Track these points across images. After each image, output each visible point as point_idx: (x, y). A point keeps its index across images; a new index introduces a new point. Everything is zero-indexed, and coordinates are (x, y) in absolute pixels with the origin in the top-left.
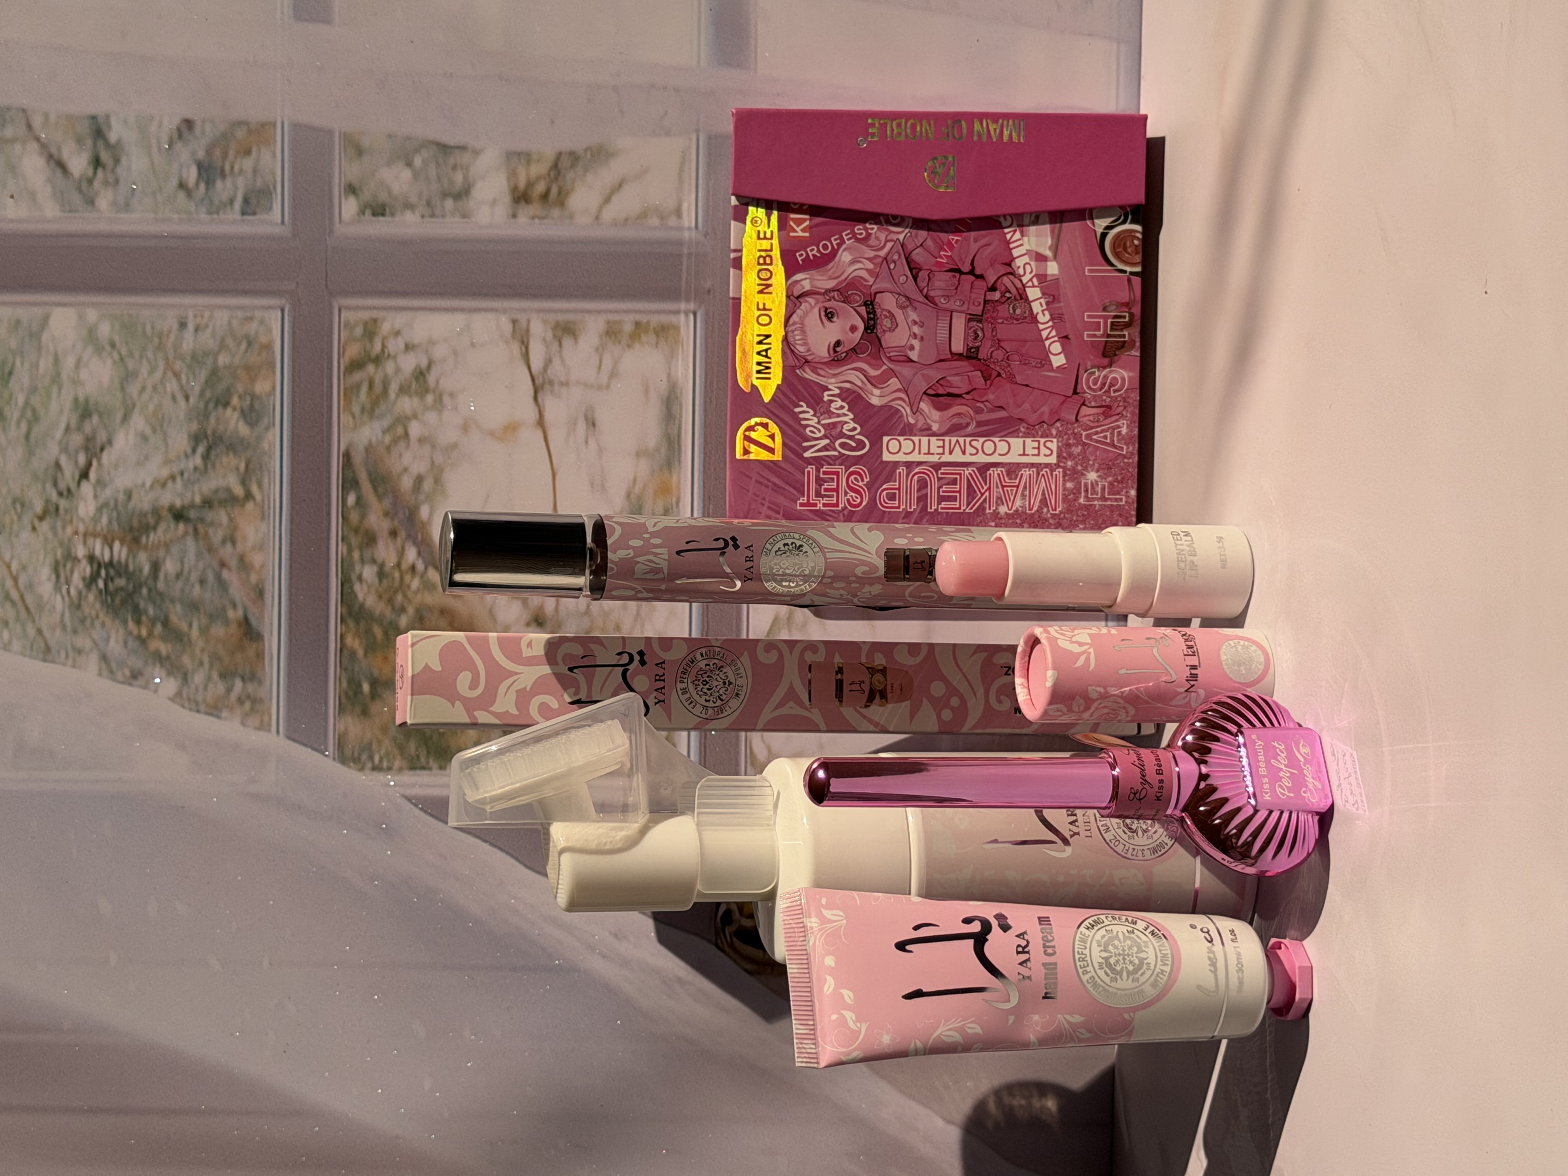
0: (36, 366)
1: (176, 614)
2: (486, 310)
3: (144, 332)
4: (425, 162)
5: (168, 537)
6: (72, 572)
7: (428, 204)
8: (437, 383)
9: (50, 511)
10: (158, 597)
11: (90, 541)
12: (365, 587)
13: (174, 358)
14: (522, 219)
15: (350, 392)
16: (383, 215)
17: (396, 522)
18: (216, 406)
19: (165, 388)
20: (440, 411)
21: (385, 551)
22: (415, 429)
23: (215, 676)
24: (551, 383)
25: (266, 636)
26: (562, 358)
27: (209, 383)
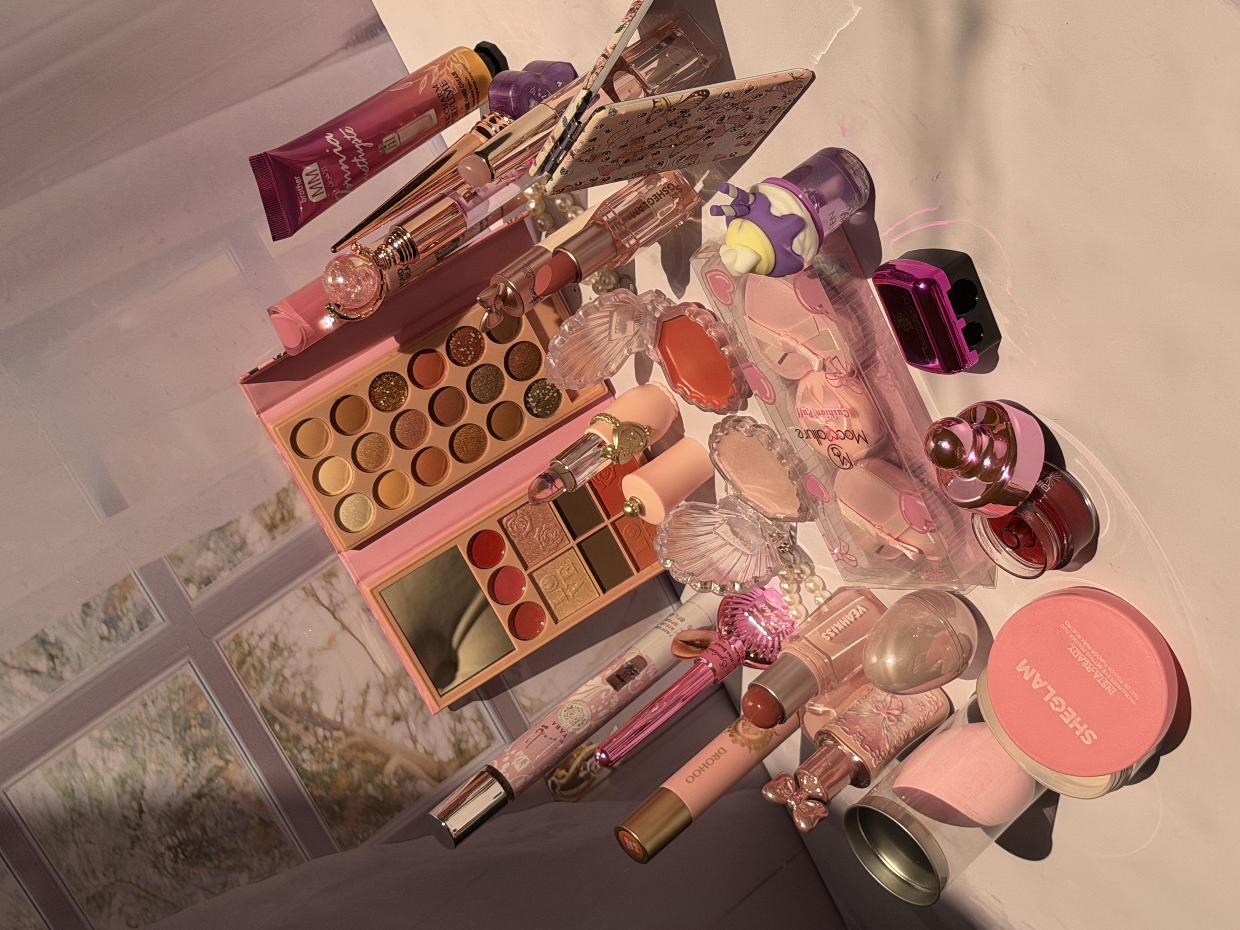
0: (85, 778)
1: (227, 842)
2: (287, 592)
3: (128, 723)
4: (215, 542)
5: (200, 810)
6: (163, 861)
7: (230, 562)
8: (285, 643)
9: (135, 841)
10: (213, 841)
11: (163, 840)
12: (308, 763)
13: (150, 723)
14: (279, 538)
15: (246, 679)
16: (211, 582)
17: (304, 722)
18: (185, 732)
19: (154, 741)
20: (294, 656)
21: (308, 740)
22: (287, 673)
23: (263, 856)
24: (338, 605)
25: (276, 820)
26: (336, 590)
27: (175, 723)
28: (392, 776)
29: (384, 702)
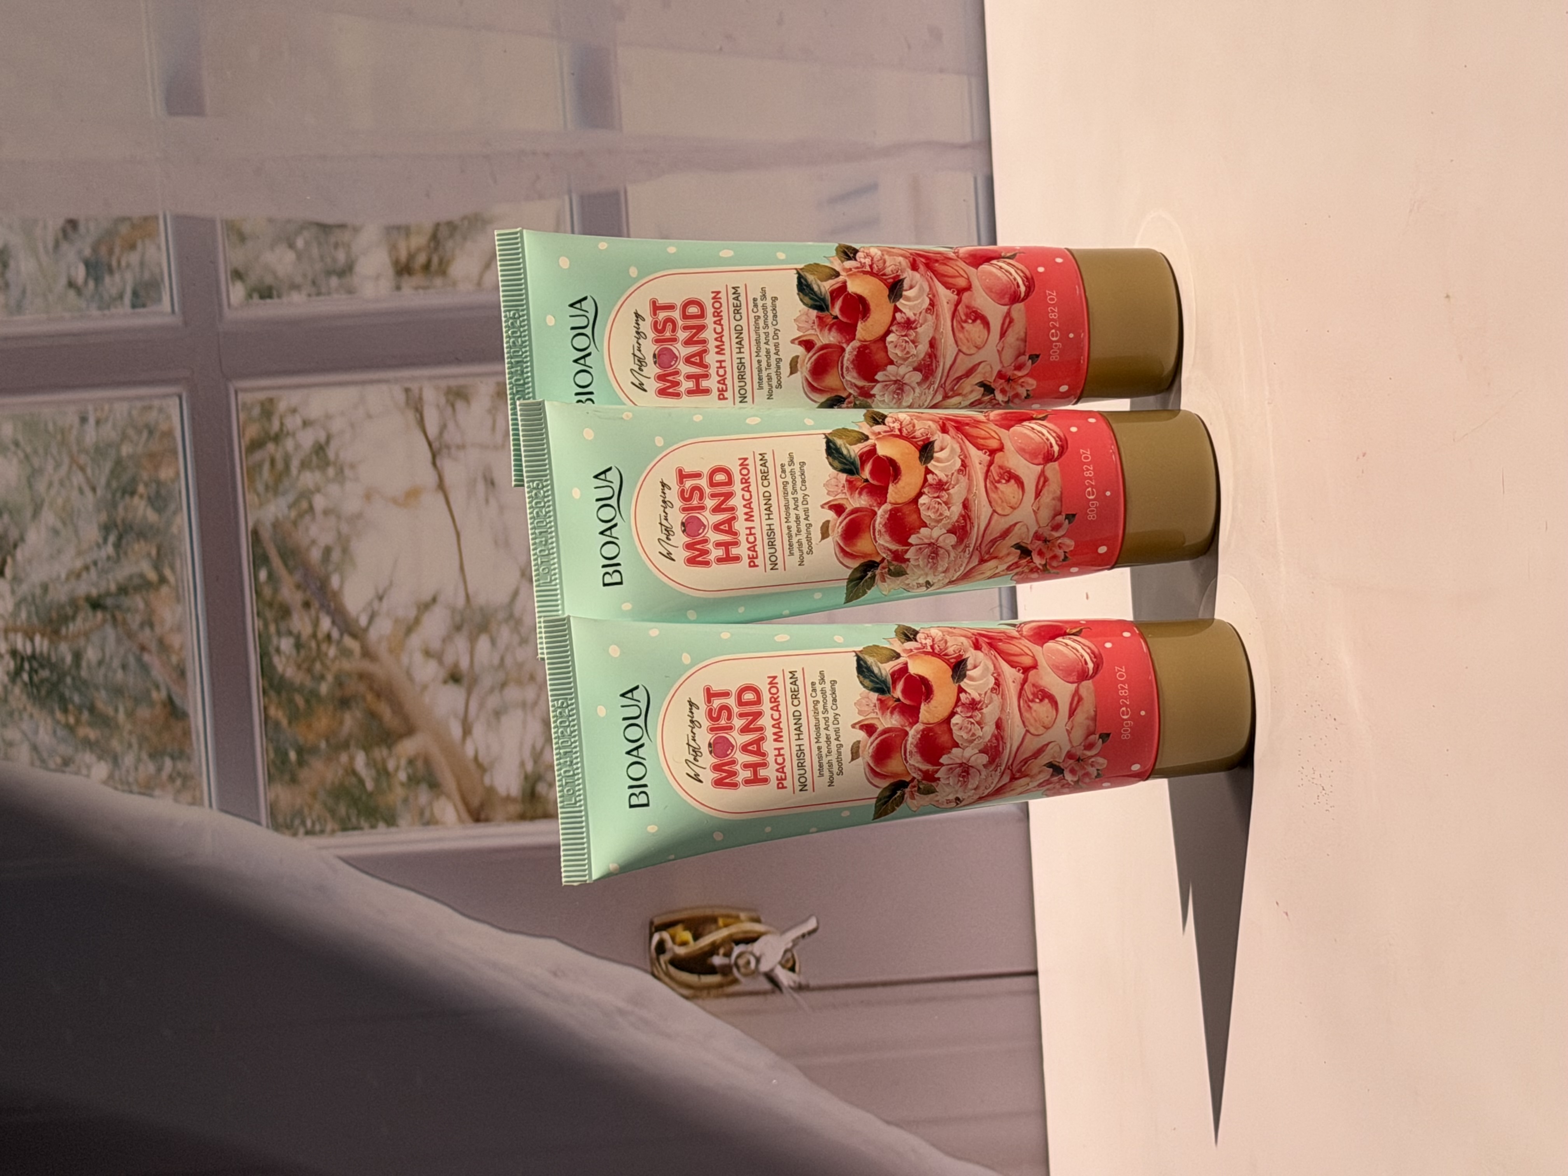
1: (101, 700)
2: (379, 381)
3: (47, 431)
4: (307, 243)
5: (88, 625)
7: (314, 283)
8: (337, 455)
10: (82, 685)
11: (11, 636)
12: (284, 659)
13: (78, 452)
14: (407, 291)
15: (253, 472)
16: (270, 296)
17: (308, 593)
18: (123, 495)
19: (71, 482)
20: (342, 483)
21: (300, 623)
22: (319, 502)
23: (145, 756)
24: (448, 447)
25: (191, 714)
26: (456, 421)
27: (114, 473)
28: (403, 762)
29: (447, 639)
